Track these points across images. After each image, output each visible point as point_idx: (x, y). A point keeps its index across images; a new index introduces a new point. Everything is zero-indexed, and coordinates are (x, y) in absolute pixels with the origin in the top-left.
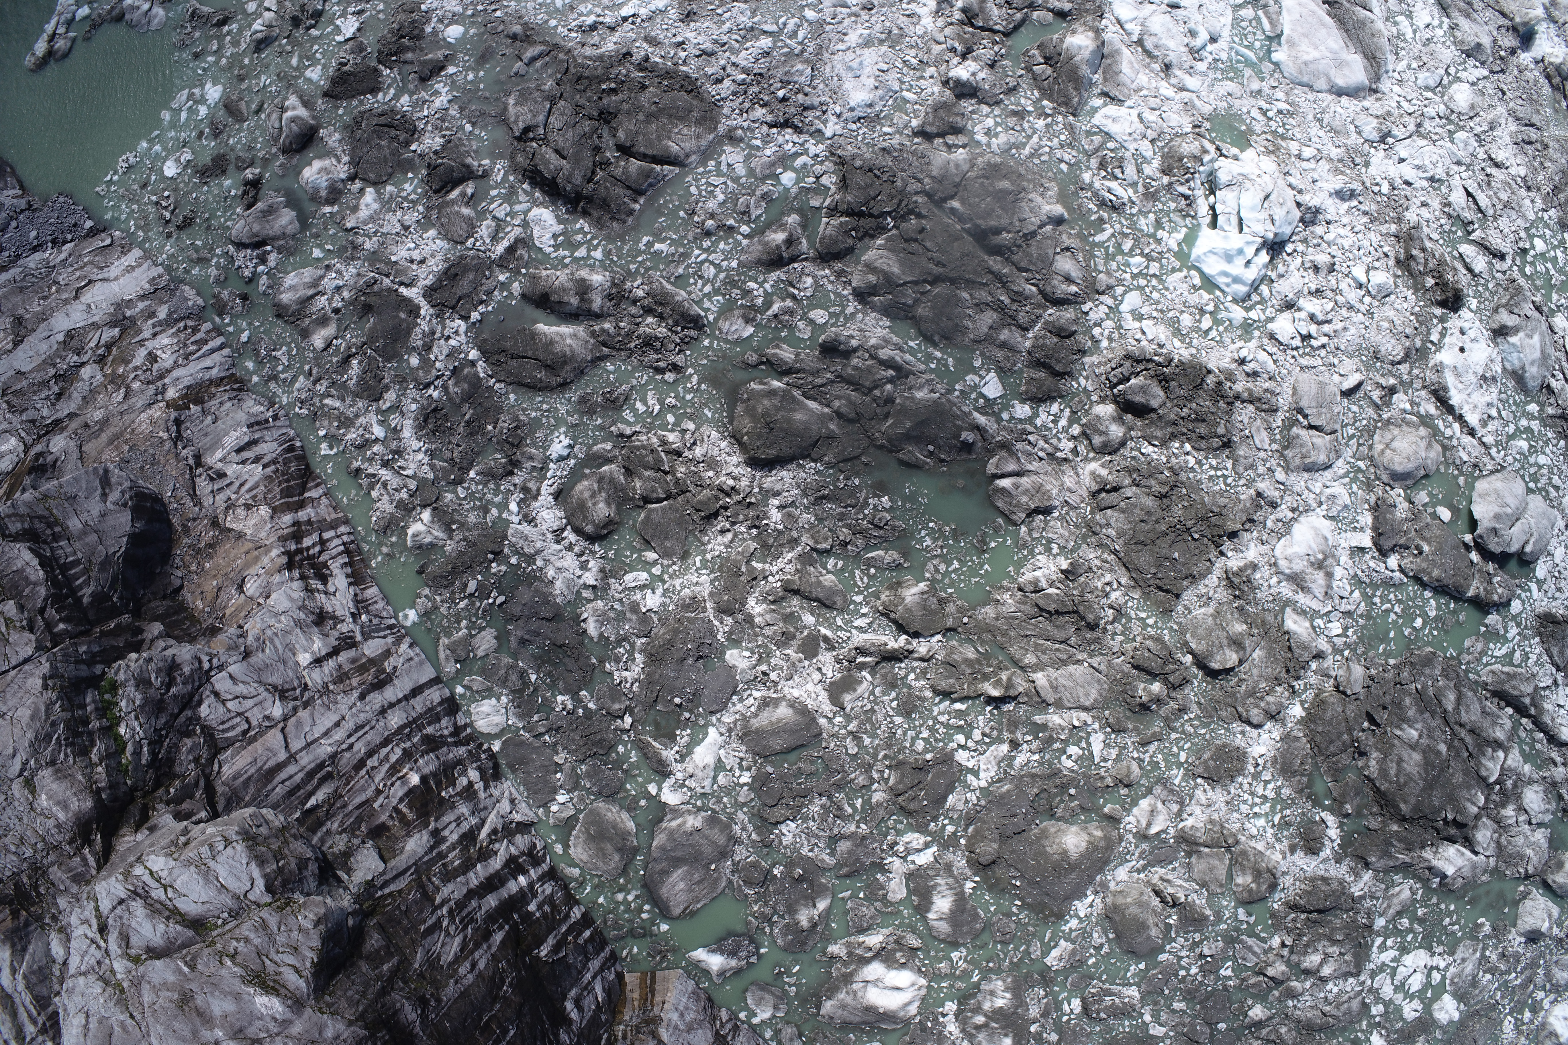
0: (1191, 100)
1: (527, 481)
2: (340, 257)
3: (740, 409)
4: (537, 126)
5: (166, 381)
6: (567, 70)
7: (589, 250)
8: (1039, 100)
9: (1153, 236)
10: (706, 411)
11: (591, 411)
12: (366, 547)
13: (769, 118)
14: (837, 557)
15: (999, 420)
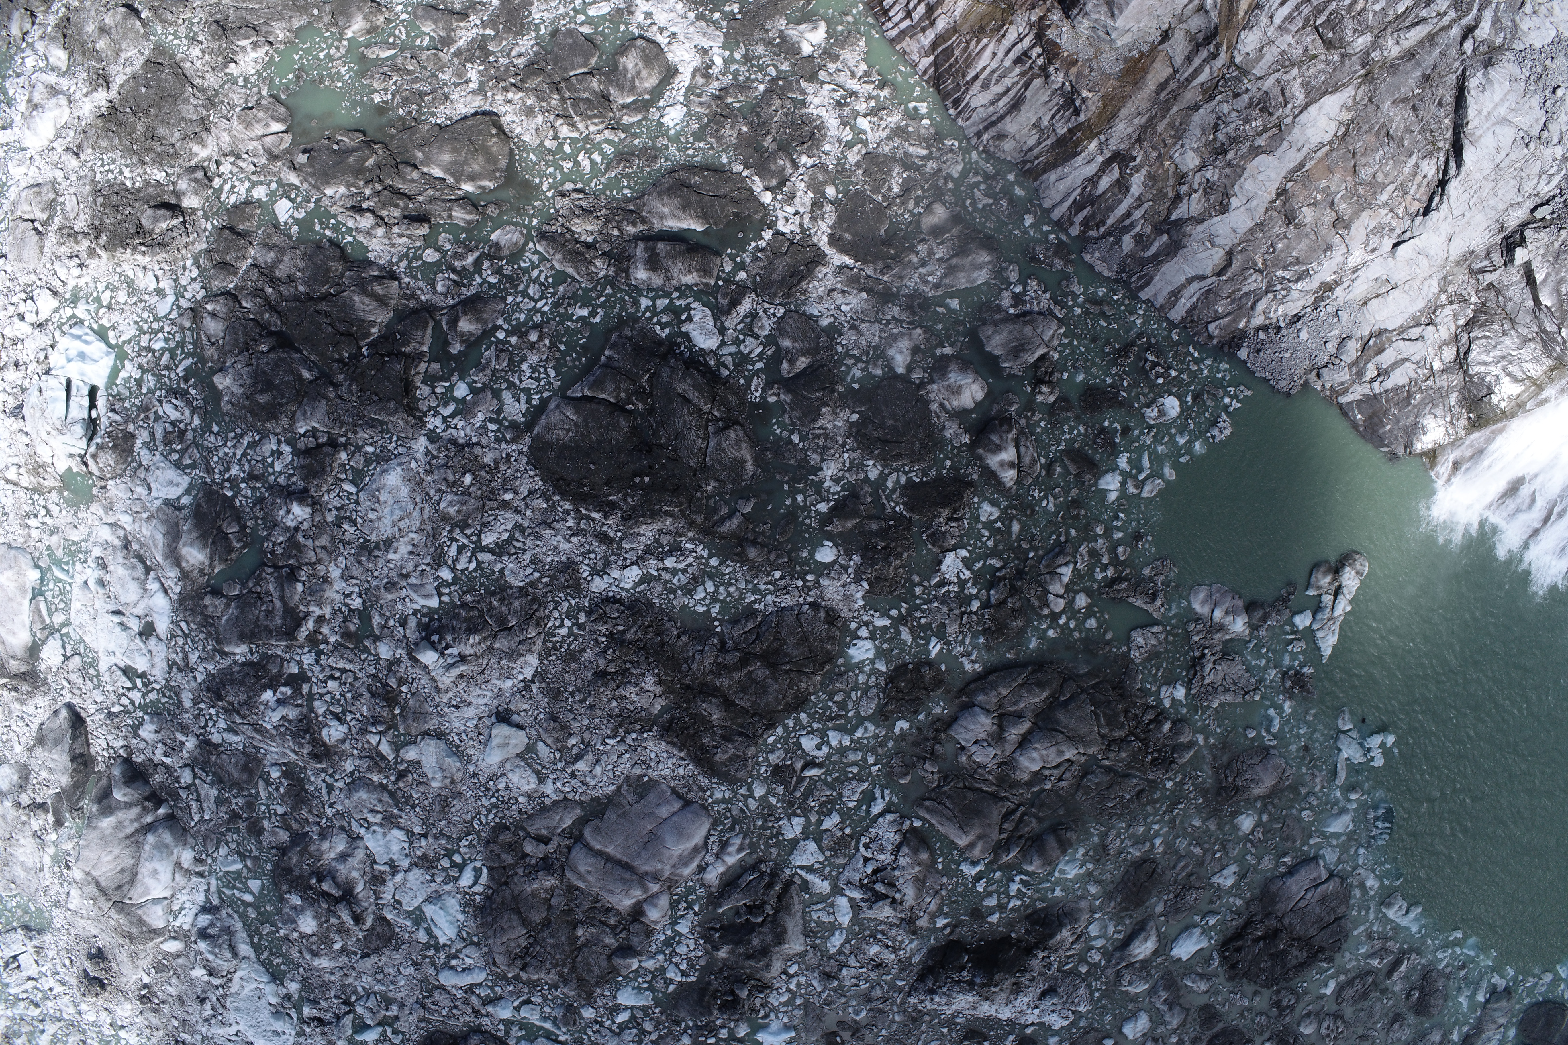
0: (106, 513)
1: (707, 84)
2: (927, 299)
3: (503, 163)
4: (715, 433)
5: (1100, 159)
6: (690, 502)
7: (654, 305)
8: (234, 496)
9: (143, 372)
10: (534, 159)
11: (644, 149)
12: (870, 20)
13: (477, 450)
14: (421, 48)
15: (279, 182)
